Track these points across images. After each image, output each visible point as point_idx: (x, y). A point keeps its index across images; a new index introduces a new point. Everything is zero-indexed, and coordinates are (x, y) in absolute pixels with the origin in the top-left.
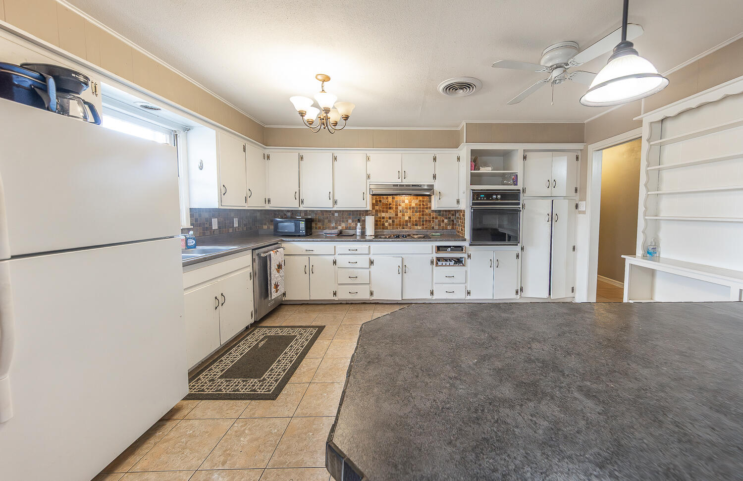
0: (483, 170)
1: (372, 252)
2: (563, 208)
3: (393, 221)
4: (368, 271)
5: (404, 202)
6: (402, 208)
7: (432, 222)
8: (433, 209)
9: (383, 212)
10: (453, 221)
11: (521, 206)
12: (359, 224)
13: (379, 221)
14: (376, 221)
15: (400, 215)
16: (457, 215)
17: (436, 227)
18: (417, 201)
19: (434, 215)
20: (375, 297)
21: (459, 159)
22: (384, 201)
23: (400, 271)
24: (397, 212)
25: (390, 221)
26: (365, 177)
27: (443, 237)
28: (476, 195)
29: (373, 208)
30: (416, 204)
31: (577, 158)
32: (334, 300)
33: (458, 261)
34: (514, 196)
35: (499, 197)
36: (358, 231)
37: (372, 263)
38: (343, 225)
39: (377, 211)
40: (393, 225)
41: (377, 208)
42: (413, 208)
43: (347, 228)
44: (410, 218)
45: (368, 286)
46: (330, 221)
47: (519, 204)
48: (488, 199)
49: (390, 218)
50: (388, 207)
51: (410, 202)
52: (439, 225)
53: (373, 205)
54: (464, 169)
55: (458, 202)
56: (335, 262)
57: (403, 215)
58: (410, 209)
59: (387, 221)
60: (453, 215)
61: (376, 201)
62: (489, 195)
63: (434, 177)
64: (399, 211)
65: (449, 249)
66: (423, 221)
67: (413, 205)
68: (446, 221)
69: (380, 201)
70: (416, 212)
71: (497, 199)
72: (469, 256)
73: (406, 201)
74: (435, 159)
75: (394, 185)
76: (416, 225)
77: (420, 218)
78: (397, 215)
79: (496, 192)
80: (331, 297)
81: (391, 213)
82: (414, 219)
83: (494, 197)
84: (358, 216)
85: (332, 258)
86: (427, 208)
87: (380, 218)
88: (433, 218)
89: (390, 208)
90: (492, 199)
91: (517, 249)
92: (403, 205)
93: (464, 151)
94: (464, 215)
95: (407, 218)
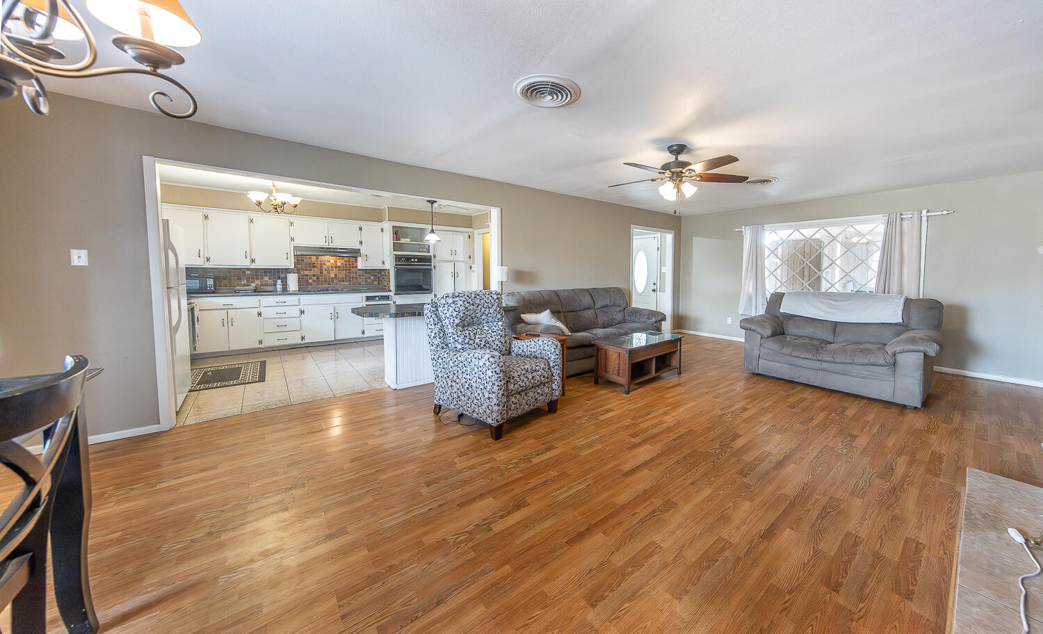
0: (403, 241)
1: (302, 303)
2: (461, 268)
3: (318, 278)
4: (298, 319)
5: (328, 262)
6: (327, 267)
7: (358, 278)
8: (359, 268)
9: (307, 270)
10: (379, 278)
11: (433, 267)
12: (279, 281)
13: (303, 278)
14: (299, 278)
15: (325, 272)
16: (383, 273)
17: (364, 283)
18: (343, 261)
19: (361, 273)
20: (306, 341)
21: (382, 230)
22: (308, 261)
23: (333, 317)
24: (321, 270)
25: (315, 278)
26: (288, 239)
27: (369, 290)
28: (398, 258)
29: (296, 267)
30: (342, 264)
31: (469, 237)
32: (260, 348)
34: (427, 260)
35: (416, 260)
36: (279, 287)
37: (302, 312)
38: (258, 282)
39: (298, 269)
40: (318, 281)
41: (300, 266)
42: (339, 267)
43: (262, 285)
44: (336, 275)
45: (299, 332)
46: (239, 279)
47: (431, 265)
48: (408, 262)
49: (314, 276)
50: (312, 266)
51: (335, 262)
52: (366, 281)
53: (296, 264)
54: (387, 239)
55: (383, 263)
56: (260, 314)
57: (329, 273)
58: (336, 267)
59: (310, 279)
60: (378, 273)
61: (299, 261)
62: (408, 259)
63: (361, 243)
64: (324, 270)
65: (377, 298)
66: (349, 278)
67: (339, 264)
68: (372, 278)
69: (303, 261)
70: (343, 270)
71: (414, 261)
73: (330, 260)
74: (361, 229)
75: (320, 248)
76: (343, 281)
77: (346, 276)
78: (321, 273)
79: (414, 257)
80: (257, 345)
81: (315, 271)
82: (340, 276)
83: (413, 260)
84: (278, 274)
85: (257, 310)
86: (353, 267)
87: (302, 275)
88: (360, 275)
89: (314, 267)
90: (411, 262)
91: (432, 296)
92: (328, 264)
93: (388, 226)
94: (389, 273)
95: (332, 276)
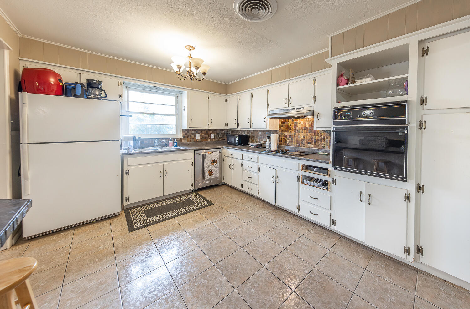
1: (259, 161)
3: (292, 139)
4: (257, 175)
5: (300, 123)
6: (299, 128)
7: (323, 141)
9: (286, 131)
12: (268, 141)
13: (283, 138)
15: (297, 134)
20: (260, 196)
22: (287, 123)
23: (274, 180)
24: (295, 132)
25: (290, 139)
28: (340, 113)
29: (280, 129)
30: (309, 125)
32: (242, 190)
33: (325, 184)
36: (267, 145)
37: (259, 169)
38: (263, 140)
39: (282, 131)
41: (282, 128)
42: (307, 128)
44: (304, 137)
45: (257, 186)
46: (257, 137)
49: (290, 136)
50: (289, 128)
51: (305, 123)
53: (280, 126)
56: (242, 165)
57: (299, 135)
58: (305, 129)
59: (288, 139)
61: (282, 123)
63: (314, 99)
64: (296, 131)
65: (315, 170)
66: (315, 140)
69: (284, 123)
70: (310, 132)
72: (334, 182)
75: (284, 110)
76: (309, 143)
77: (312, 137)
78: (295, 134)
80: (240, 188)
81: (291, 133)
82: (307, 138)
85: (241, 161)
87: (284, 136)
88: (324, 138)
89: (290, 129)
91: (410, 187)
92: (299, 126)
95: (302, 137)
